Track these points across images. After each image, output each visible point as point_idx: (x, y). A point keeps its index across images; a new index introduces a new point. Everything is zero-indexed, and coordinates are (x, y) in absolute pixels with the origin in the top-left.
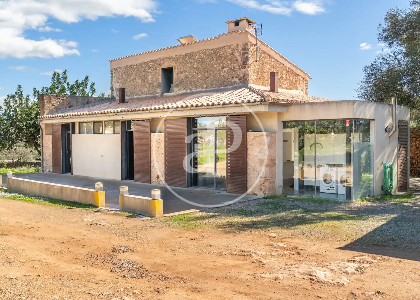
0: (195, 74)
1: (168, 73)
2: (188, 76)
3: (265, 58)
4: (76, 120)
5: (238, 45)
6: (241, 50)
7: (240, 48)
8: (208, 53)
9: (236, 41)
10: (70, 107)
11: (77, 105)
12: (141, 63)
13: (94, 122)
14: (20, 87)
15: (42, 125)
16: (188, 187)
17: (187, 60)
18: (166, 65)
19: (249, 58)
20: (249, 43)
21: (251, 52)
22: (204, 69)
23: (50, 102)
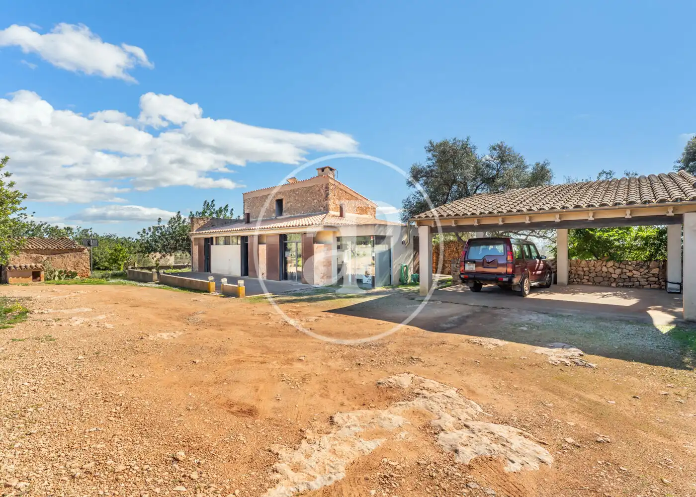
0: (297, 204)
1: (280, 202)
2: (292, 205)
3: (342, 193)
4: (214, 236)
5: (322, 185)
7: (324, 187)
8: (304, 190)
9: (322, 182)
10: (213, 226)
11: (218, 225)
12: (263, 196)
13: (225, 237)
14: (179, 212)
15: (192, 238)
16: (280, 280)
17: (291, 194)
18: (279, 197)
19: (329, 193)
20: (329, 183)
22: (302, 201)
23: (198, 223)
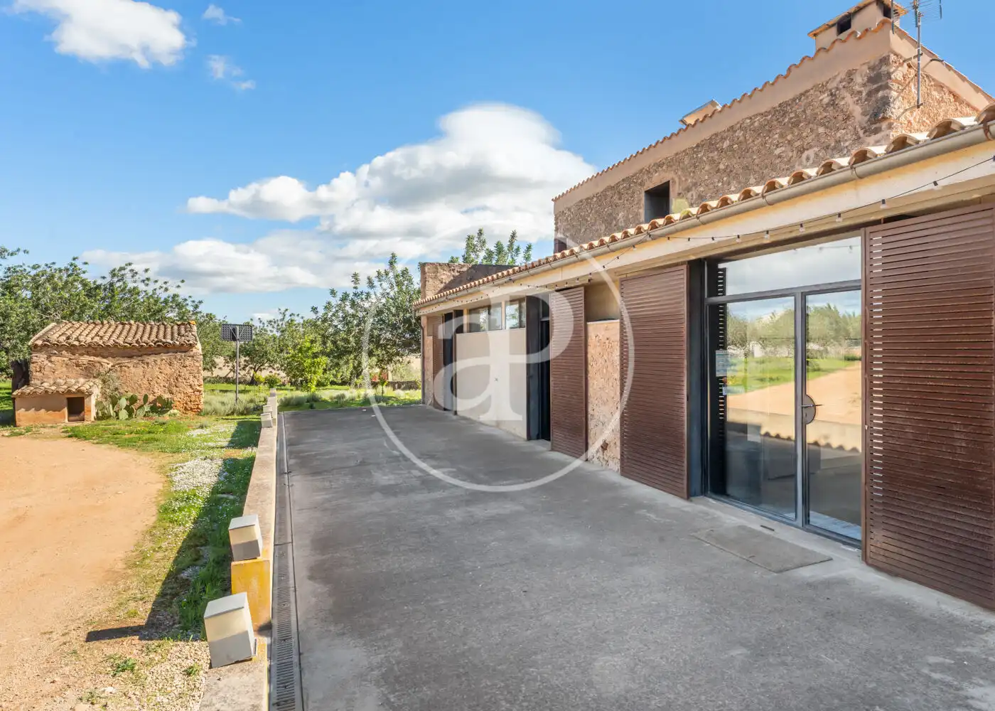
0: (723, 185)
1: (659, 196)
2: (703, 194)
3: (943, 101)
5: (850, 74)
6: (864, 85)
7: (860, 81)
8: (756, 124)
12: (606, 190)
15: (424, 319)
17: (701, 158)
18: (655, 181)
19: (891, 100)
20: (893, 57)
21: (899, 83)
22: (746, 168)
23: (436, 277)
